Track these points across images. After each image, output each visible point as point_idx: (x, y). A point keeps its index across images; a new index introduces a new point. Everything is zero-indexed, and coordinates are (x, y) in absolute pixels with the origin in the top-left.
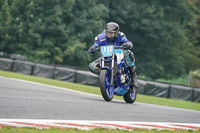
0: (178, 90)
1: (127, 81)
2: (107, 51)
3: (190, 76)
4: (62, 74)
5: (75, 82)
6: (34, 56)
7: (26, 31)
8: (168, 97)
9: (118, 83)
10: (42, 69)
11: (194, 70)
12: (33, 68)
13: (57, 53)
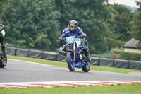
0: (105, 60)
1: (83, 58)
2: (70, 40)
3: (112, 52)
4: (34, 54)
5: (42, 58)
6: (16, 43)
7: (11, 29)
8: (99, 65)
9: (78, 60)
10: (21, 51)
11: (114, 47)
12: (16, 51)
13: (30, 42)
